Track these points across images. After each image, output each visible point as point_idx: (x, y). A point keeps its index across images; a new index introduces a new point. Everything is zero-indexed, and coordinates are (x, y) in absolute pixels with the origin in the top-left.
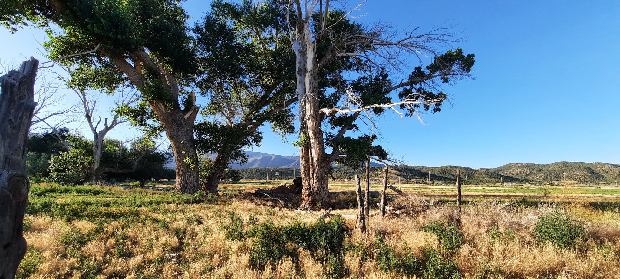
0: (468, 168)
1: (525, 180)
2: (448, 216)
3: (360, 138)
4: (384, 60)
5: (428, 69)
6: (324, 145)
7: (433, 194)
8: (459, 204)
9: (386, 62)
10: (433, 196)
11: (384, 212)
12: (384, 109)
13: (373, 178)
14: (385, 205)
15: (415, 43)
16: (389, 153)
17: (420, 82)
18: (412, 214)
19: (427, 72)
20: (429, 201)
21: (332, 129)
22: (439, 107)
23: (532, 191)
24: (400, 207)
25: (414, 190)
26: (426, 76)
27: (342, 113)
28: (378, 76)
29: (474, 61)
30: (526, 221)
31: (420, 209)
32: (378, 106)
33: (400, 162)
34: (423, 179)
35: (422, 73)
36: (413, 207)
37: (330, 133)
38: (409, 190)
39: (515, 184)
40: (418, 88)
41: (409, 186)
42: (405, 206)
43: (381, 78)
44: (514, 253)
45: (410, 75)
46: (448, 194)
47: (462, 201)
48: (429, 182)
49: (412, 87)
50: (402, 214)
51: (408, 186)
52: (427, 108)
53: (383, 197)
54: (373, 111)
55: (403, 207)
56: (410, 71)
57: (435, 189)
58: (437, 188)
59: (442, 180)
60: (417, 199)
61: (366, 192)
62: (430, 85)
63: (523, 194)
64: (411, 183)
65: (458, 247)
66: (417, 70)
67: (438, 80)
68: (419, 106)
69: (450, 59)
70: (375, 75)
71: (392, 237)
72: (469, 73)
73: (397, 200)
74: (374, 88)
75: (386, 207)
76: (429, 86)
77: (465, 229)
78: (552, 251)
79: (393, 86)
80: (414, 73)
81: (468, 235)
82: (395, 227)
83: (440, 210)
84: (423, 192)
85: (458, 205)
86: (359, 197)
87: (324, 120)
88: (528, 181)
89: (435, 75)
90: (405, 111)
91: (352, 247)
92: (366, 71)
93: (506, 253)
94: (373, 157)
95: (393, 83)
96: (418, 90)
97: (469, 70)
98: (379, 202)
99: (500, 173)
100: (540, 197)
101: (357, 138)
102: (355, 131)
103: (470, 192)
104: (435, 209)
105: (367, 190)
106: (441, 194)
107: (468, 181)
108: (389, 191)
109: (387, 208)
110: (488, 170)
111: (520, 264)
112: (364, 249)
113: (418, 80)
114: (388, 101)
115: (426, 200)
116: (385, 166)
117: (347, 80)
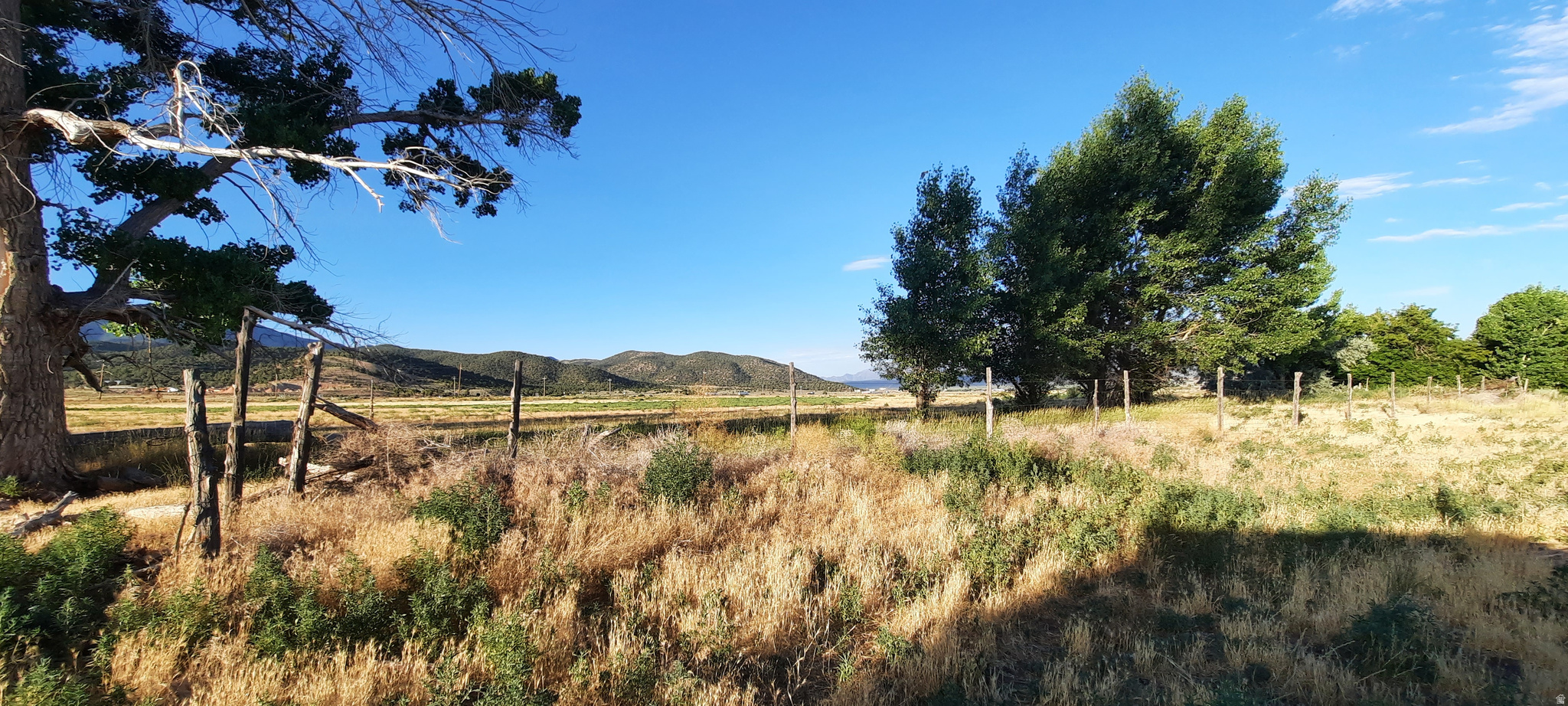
0: (549, 359)
1: (648, 384)
2: (484, 470)
3: (231, 249)
4: (344, 21)
5: (473, 97)
6: (45, 256)
7: (464, 419)
8: (513, 440)
9: (349, 30)
10: (463, 425)
11: (300, 482)
12: (328, 173)
13: (284, 381)
14: (304, 459)
15: (440, 8)
16: (337, 308)
17: (451, 125)
18: (392, 476)
19: (470, 102)
20: (440, 440)
21: (98, 199)
22: (494, 204)
23: (655, 406)
24: (356, 463)
25: (415, 414)
26: (467, 113)
27: (150, 148)
28: (314, 63)
29: (579, 116)
30: (635, 463)
31: (414, 460)
32: (302, 155)
33: (374, 335)
34: (444, 384)
35: (456, 103)
36: (397, 458)
37: (81, 211)
38: (400, 415)
39: (631, 393)
40: (442, 139)
41: (403, 403)
42: (373, 456)
43: (325, 72)
44: (605, 529)
45: (422, 96)
46: (499, 418)
47: (522, 432)
48: (457, 391)
49: (424, 132)
50: (359, 480)
51: (399, 403)
52: (463, 198)
53: (298, 435)
54: (288, 169)
55: (364, 461)
56: (425, 84)
57: (470, 409)
58: (476, 407)
59: (489, 387)
60: (408, 435)
61: (233, 425)
62: (475, 140)
63: (641, 412)
64: (409, 396)
65: (497, 539)
66: (444, 89)
67: (496, 135)
68: (440, 190)
69: (527, 91)
70: (304, 57)
71: (314, 553)
72: (565, 139)
73: (350, 443)
74: (297, 97)
75: (310, 466)
76: (472, 142)
77: (519, 494)
78: (664, 513)
79: (366, 111)
80: (433, 92)
81: (525, 508)
82: (331, 522)
83: (466, 458)
84: (437, 418)
85: (510, 443)
86: (198, 443)
87: (53, 156)
88: (652, 386)
89: (488, 117)
90: (398, 194)
91: (150, 614)
92: (273, 30)
93: (592, 531)
94: (276, 315)
95: (368, 103)
96: (444, 146)
97: (566, 133)
98: (287, 453)
99: (609, 370)
100: (665, 416)
101: (217, 248)
102: (206, 224)
103: (548, 412)
104: (456, 457)
105: (236, 419)
106: (483, 420)
107: (547, 388)
108: (321, 416)
109: (313, 468)
110: (587, 363)
111: (612, 547)
112: (205, 609)
113: (443, 116)
114: (346, 149)
115: (433, 438)
116: (313, 346)
117: (189, 39)
